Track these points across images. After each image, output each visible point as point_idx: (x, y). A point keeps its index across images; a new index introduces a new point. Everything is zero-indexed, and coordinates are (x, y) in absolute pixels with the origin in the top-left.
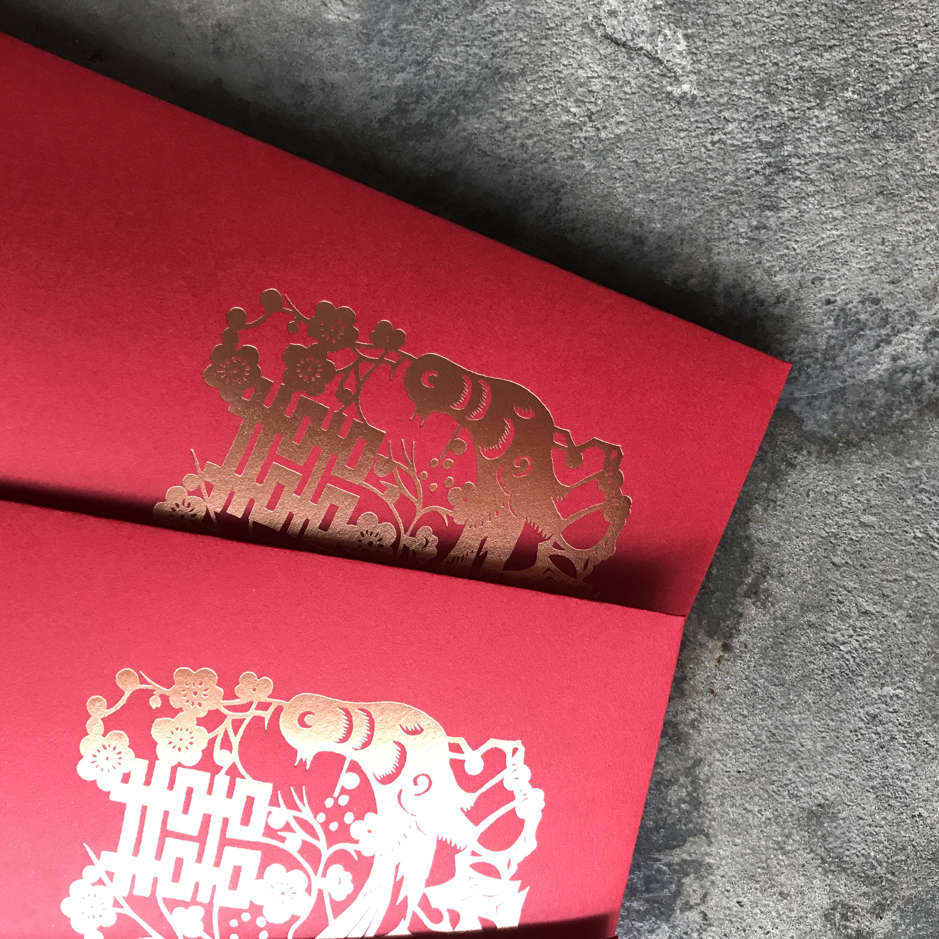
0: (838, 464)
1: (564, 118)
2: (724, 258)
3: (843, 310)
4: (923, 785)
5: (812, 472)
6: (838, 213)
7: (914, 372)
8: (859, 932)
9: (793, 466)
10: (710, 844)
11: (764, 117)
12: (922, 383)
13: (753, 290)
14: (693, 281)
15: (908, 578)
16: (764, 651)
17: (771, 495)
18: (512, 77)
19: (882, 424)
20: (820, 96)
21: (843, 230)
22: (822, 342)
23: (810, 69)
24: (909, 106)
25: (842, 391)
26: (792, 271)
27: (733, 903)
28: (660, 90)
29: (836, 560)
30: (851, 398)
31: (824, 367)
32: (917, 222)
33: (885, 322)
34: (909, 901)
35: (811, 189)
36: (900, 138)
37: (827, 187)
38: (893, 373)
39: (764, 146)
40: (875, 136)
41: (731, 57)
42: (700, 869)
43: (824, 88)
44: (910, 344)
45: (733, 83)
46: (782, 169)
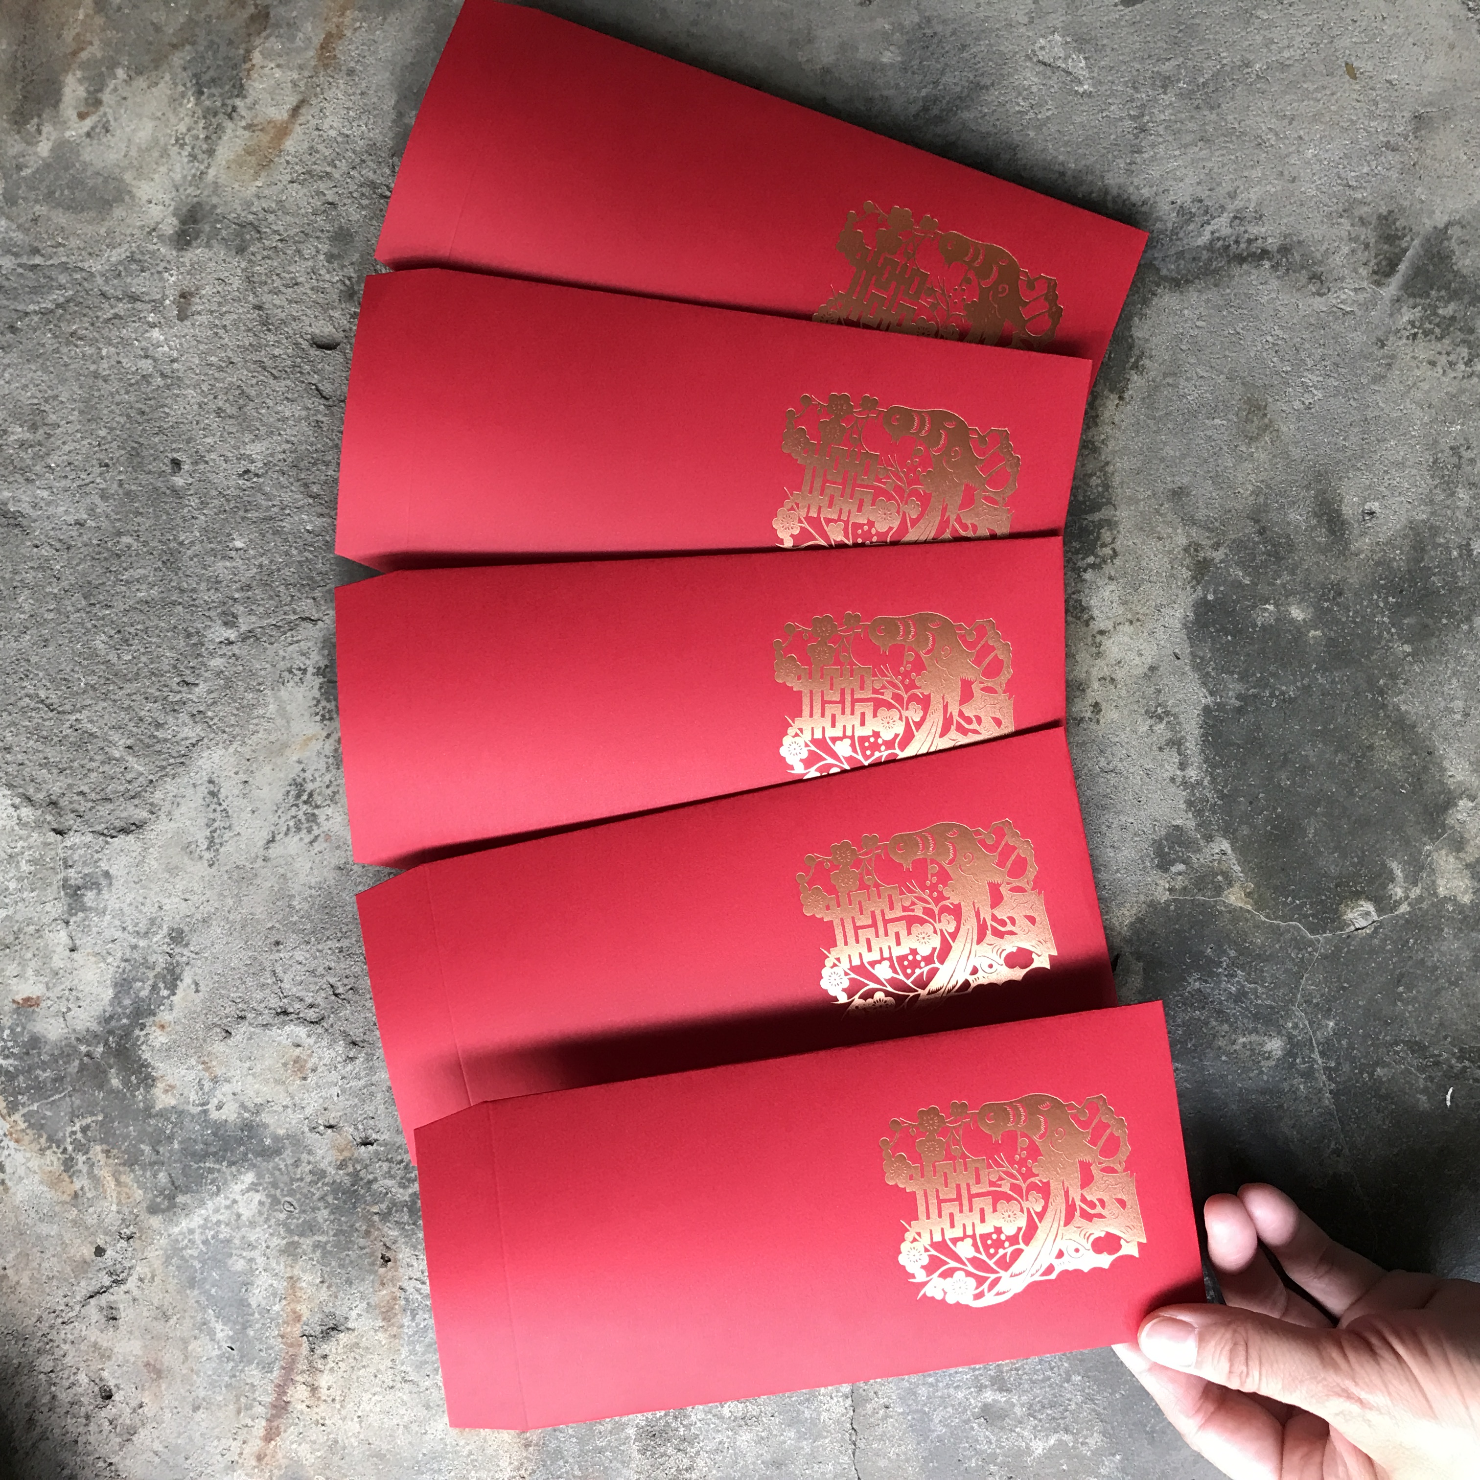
0: (1182, 292)
1: (1017, 108)
2: (1111, 182)
3: (1181, 207)
4: (1240, 475)
5: (1166, 298)
6: (1177, 153)
7: (1224, 240)
8: (1205, 558)
9: (1155, 295)
10: (1116, 510)
11: (1132, 100)
12: (1229, 245)
13: (1129, 198)
14: (1094, 195)
15: (1225, 356)
16: (1143, 400)
17: (1144, 311)
18: (987, 88)
19: (1207, 269)
20: (1164, 87)
21: (1180, 162)
22: (1170, 225)
23: (1158, 72)
24: (1217, 89)
25: (1183, 252)
26: (1151, 187)
27: (1130, 543)
28: (1071, 89)
29: (1183, 347)
30: (1187, 256)
31: (1171, 240)
32: (1223, 155)
33: (1206, 212)
34: (1234, 541)
35: (1161, 140)
36: (1212, 108)
37: (1170, 138)
38: (1212, 241)
39: (1133, 118)
40: (1198, 107)
41: (1112, 68)
42: (1110, 524)
43: (1166, 82)
44: (1221, 225)
45: (1113, 83)
46: (1143, 130)
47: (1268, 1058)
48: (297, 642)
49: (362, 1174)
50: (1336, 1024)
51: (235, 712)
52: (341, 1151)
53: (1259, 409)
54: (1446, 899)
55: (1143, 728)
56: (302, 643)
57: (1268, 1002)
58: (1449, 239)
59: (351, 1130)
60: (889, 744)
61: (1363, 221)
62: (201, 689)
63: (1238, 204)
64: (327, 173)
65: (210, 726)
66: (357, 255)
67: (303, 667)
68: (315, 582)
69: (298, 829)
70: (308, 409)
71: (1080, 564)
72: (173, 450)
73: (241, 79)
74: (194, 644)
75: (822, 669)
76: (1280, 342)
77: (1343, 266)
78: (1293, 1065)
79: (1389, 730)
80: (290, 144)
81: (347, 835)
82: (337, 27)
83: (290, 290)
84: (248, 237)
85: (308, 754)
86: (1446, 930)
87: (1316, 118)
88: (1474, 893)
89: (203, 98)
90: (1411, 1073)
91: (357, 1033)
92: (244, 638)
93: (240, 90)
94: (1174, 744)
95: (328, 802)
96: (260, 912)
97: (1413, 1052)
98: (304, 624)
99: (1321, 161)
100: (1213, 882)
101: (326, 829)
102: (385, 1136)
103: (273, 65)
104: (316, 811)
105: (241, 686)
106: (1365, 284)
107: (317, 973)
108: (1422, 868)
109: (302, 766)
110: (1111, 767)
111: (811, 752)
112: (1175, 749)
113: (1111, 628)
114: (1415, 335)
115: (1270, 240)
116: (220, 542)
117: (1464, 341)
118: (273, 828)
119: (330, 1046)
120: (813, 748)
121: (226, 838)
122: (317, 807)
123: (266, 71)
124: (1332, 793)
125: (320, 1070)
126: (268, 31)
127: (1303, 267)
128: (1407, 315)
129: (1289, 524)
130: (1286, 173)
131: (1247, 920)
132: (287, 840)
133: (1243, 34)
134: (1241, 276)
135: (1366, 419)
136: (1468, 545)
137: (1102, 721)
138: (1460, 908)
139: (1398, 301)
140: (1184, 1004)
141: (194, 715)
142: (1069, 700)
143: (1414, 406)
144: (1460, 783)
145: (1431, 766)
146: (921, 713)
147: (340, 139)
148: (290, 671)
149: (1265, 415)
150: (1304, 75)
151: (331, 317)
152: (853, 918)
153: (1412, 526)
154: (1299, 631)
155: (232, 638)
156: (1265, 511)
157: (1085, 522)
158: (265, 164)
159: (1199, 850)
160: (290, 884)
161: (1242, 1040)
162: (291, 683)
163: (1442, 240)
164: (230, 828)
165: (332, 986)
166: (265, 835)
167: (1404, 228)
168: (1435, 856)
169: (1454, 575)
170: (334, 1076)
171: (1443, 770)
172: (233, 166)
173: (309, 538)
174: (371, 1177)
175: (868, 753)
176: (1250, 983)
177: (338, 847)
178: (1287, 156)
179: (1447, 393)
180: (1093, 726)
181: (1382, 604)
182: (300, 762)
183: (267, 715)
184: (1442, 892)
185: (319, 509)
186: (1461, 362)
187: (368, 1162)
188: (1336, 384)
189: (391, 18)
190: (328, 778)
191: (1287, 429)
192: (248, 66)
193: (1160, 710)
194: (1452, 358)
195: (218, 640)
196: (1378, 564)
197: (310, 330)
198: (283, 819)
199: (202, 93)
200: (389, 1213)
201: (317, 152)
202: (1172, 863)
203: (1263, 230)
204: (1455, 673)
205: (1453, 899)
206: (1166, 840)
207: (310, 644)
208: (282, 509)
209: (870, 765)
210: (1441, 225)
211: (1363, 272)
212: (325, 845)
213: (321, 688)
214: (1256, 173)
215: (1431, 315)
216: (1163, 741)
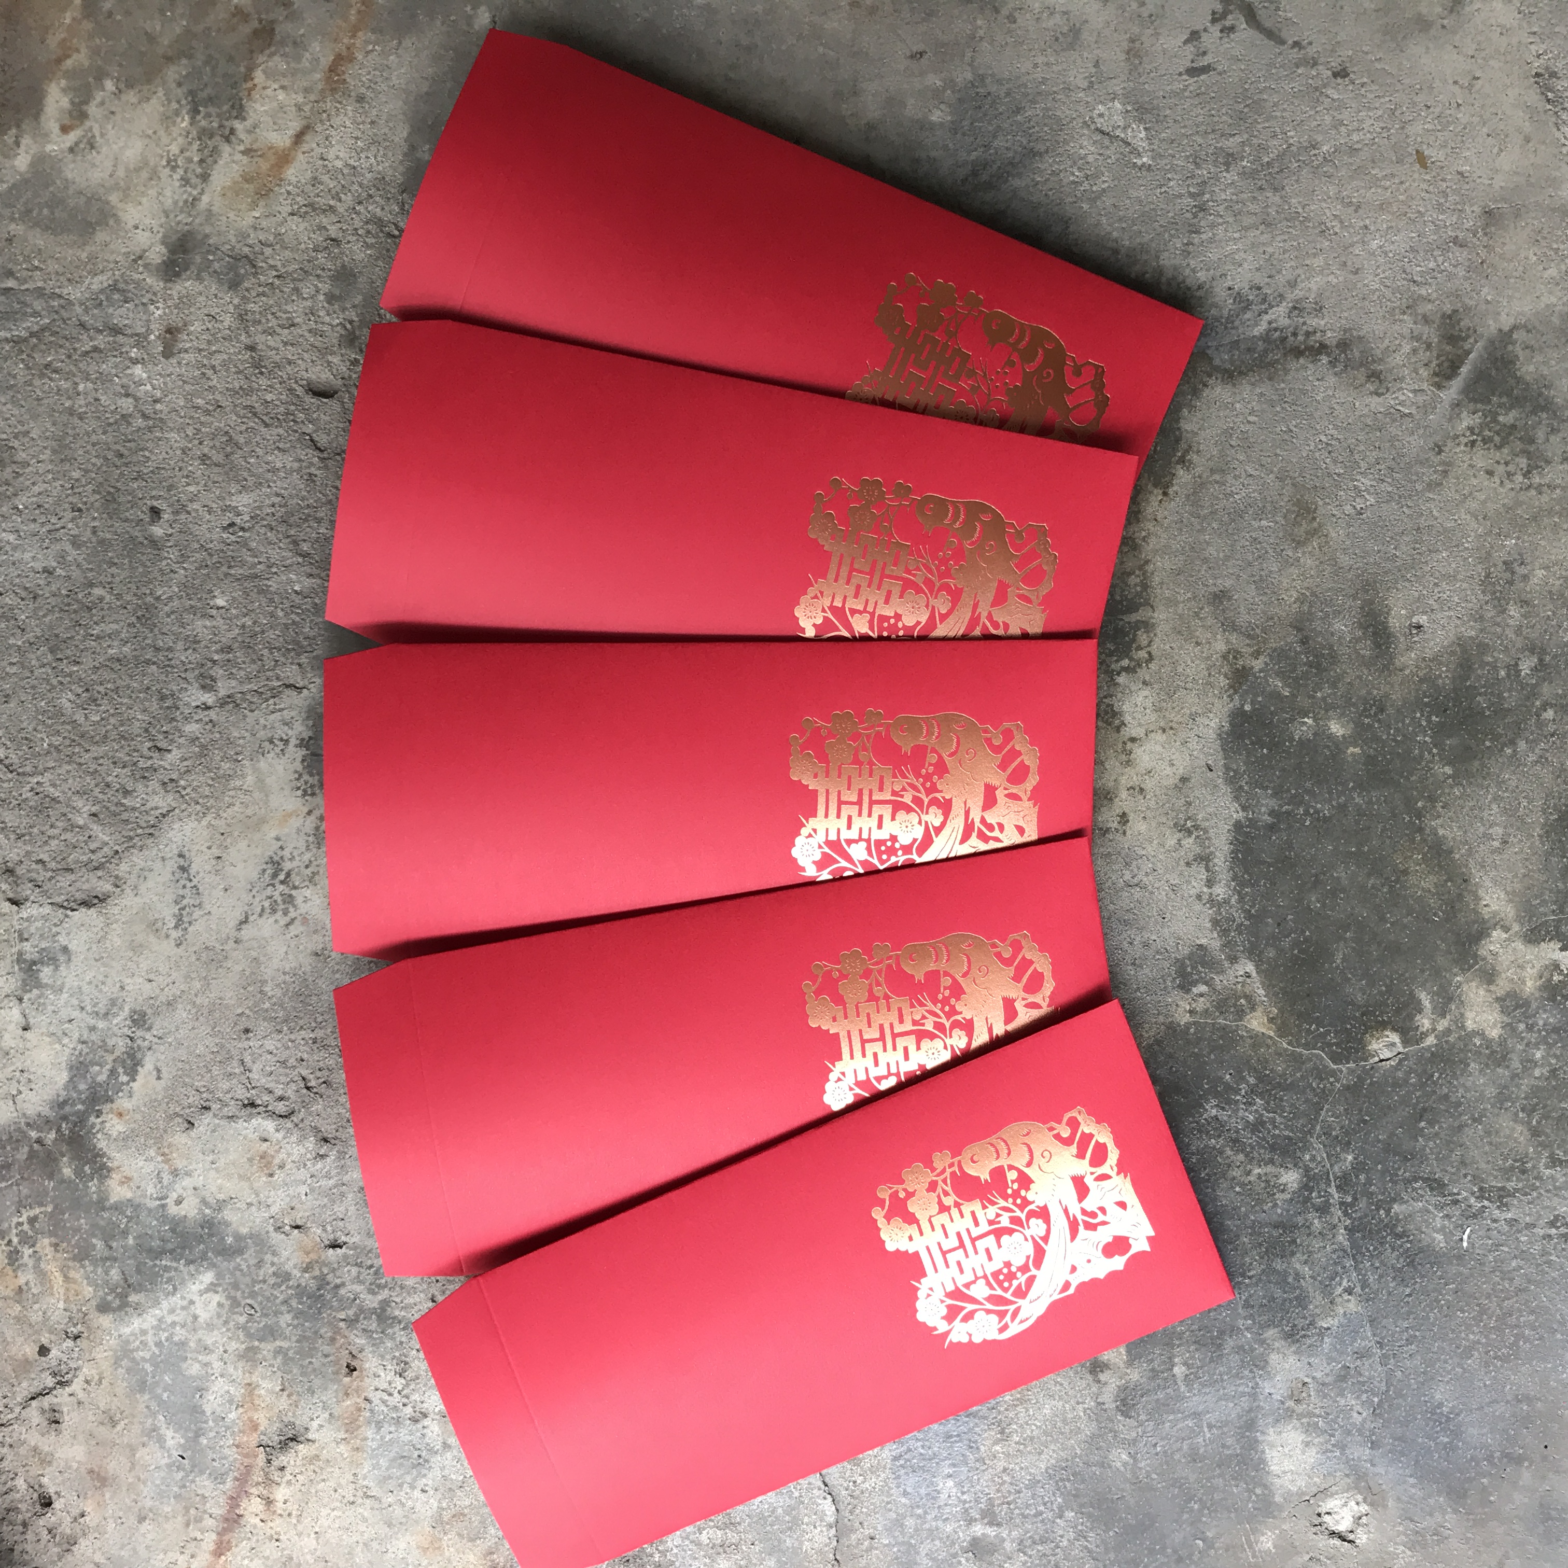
0: (1234, 385)
1: (1071, 178)
2: (1166, 262)
3: (1239, 293)
4: (1285, 581)
5: (1218, 390)
6: (1237, 235)
7: (1282, 331)
8: (1244, 667)
9: (1207, 386)
10: (1154, 611)
11: (1192, 177)
12: (1287, 337)
13: (1184, 282)
14: (1147, 276)
15: (1276, 455)
16: (1188, 496)
17: (1193, 403)
18: (1041, 154)
19: (1261, 361)
20: (1227, 164)
21: (1240, 246)
22: (1225, 313)
23: (1221, 148)
24: (1282, 171)
25: (1237, 342)
26: (1208, 270)
27: (1167, 647)
28: (1129, 161)
29: (1233, 443)
30: (1242, 346)
31: (1226, 328)
32: (1285, 241)
33: (1264, 300)
34: (1275, 650)
35: (1221, 221)
36: (1276, 190)
37: (1231, 220)
38: (1268, 332)
39: (1192, 195)
40: (1261, 188)
41: (1172, 141)
42: (1147, 626)
43: (1230, 159)
44: (1279, 314)
45: (1173, 156)
46: (1202, 208)
47: (1283, 1191)
48: (281, 710)
49: (330, 1277)
50: (1355, 1159)
51: (210, 782)
52: (307, 1253)
53: (1308, 512)
54: (1475, 1033)
55: (1171, 842)
56: (285, 712)
57: (1287, 1133)
58: (1514, 343)
59: (319, 1231)
60: (907, 849)
61: (1426, 320)
62: (174, 756)
63: (1298, 293)
64: (331, 207)
65: (183, 796)
66: (360, 297)
67: (285, 738)
68: (302, 647)
69: (274, 911)
70: (301, 460)
71: (1113, 666)
72: (152, 497)
73: (241, 99)
74: (168, 708)
75: (840, 767)
76: (1333, 442)
77: (1404, 365)
78: (1308, 1199)
79: (1424, 855)
80: (291, 173)
81: (326, 919)
82: (348, 48)
83: (286, 331)
84: (242, 271)
85: (287, 830)
86: (1472, 1065)
87: (1382, 207)
88: (1502, 1027)
89: (198, 118)
90: (1429, 1212)
91: (328, 1129)
92: (223, 703)
93: (239, 111)
94: (1202, 859)
95: (307, 883)
96: (230, 997)
97: (1432, 1189)
98: (288, 692)
99: (1386, 253)
100: (1235, 1005)
101: (303, 911)
102: (354, 1239)
103: (276, 86)
104: (294, 892)
105: (217, 755)
106: (1425, 386)
107: (289, 1065)
108: (1450, 999)
109: (280, 843)
110: (1136, 881)
111: (824, 854)
112: (1203, 865)
113: (1142, 735)
114: (1473, 443)
115: (1329, 334)
116: (200, 599)
117: (1524, 451)
118: (246, 908)
119: (299, 1142)
120: (827, 850)
121: (195, 916)
122: (295, 888)
123: (269, 92)
124: (1363, 918)
125: (287, 1167)
126: (273, 49)
127: (1361, 365)
128: (1467, 421)
129: (1332, 634)
130: (1349, 263)
131: (1268, 1047)
132: (261, 921)
133: (1312, 113)
134: (1297, 370)
135: (1419, 528)
136: (1517, 664)
137: (1129, 832)
138: (1488, 1043)
139: (1458, 405)
140: (1200, 1131)
141: (164, 784)
142: (1095, 809)
143: (1468, 517)
144: (1495, 914)
145: (1465, 894)
146: (941, 818)
147: (346, 171)
148: (271, 741)
149: (1314, 519)
150: (1373, 162)
151: (329, 363)
152: (860, 1031)
153: (1461, 642)
154: (1338, 746)
155: (210, 702)
156: (1308, 620)
157: (1121, 623)
158: (264, 194)
159: (1222, 972)
160: (262, 968)
161: (1257, 1171)
162: (272, 755)
163: (1507, 344)
164: (200, 905)
165: (304, 1079)
166: (238, 915)
167: (1469, 329)
168: (1465, 987)
169: (1500, 696)
170: (303, 1174)
171: (1478, 899)
172: (229, 194)
173: (298, 600)
174: (338, 1281)
175: (884, 857)
176: (1268, 1112)
177: (315, 932)
178: (1352, 245)
179: (1504, 505)
180: (1119, 837)
181: (1424, 723)
182: (278, 839)
183: (245, 787)
184: (1470, 1025)
185: (308, 569)
186: (1519, 472)
187: (336, 1266)
188: (1390, 489)
189: (407, 42)
190: (307, 856)
191: (1336, 533)
192: (249, 85)
193: (1189, 824)
194: (1511, 468)
195: (194, 704)
196: (1422, 681)
197: (306, 375)
198: (257, 899)
199: (199, 112)
200: (357, 1321)
201: (321, 183)
202: (1195, 983)
203: (1322, 323)
204: (1496, 798)
205: (1481, 1034)
206: (1189, 959)
207: (293, 714)
208: (270, 567)
209: (886, 870)
210: (1506, 329)
211: (1423, 372)
212: (302, 929)
213: (303, 761)
214: (1318, 262)
215: (1491, 422)
216: (1191, 857)
